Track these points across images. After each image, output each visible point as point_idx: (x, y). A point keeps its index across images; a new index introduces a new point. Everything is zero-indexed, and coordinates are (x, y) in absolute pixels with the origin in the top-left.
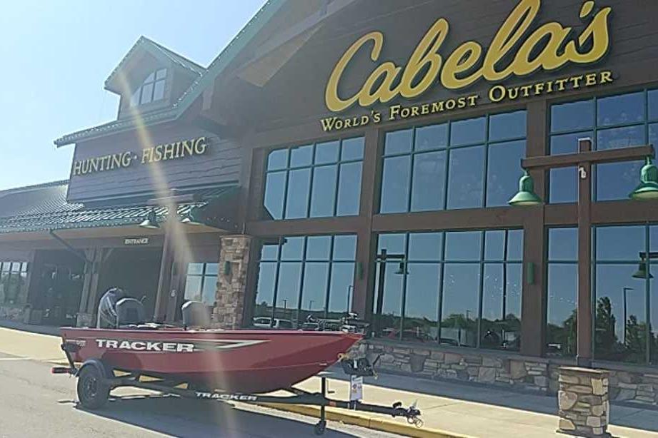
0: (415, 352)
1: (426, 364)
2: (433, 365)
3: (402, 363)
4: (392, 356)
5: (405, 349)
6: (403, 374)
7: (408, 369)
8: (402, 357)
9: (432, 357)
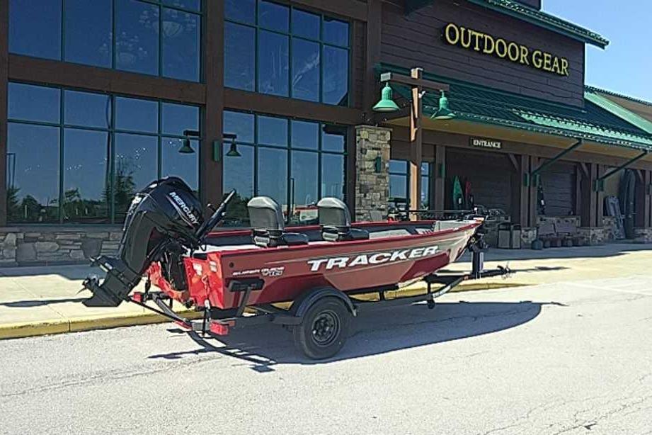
0: (88, 236)
1: (103, 247)
2: (113, 247)
3: (71, 250)
4: (55, 244)
5: (75, 233)
6: (75, 262)
7: (81, 255)
8: (71, 243)
9: (111, 239)
